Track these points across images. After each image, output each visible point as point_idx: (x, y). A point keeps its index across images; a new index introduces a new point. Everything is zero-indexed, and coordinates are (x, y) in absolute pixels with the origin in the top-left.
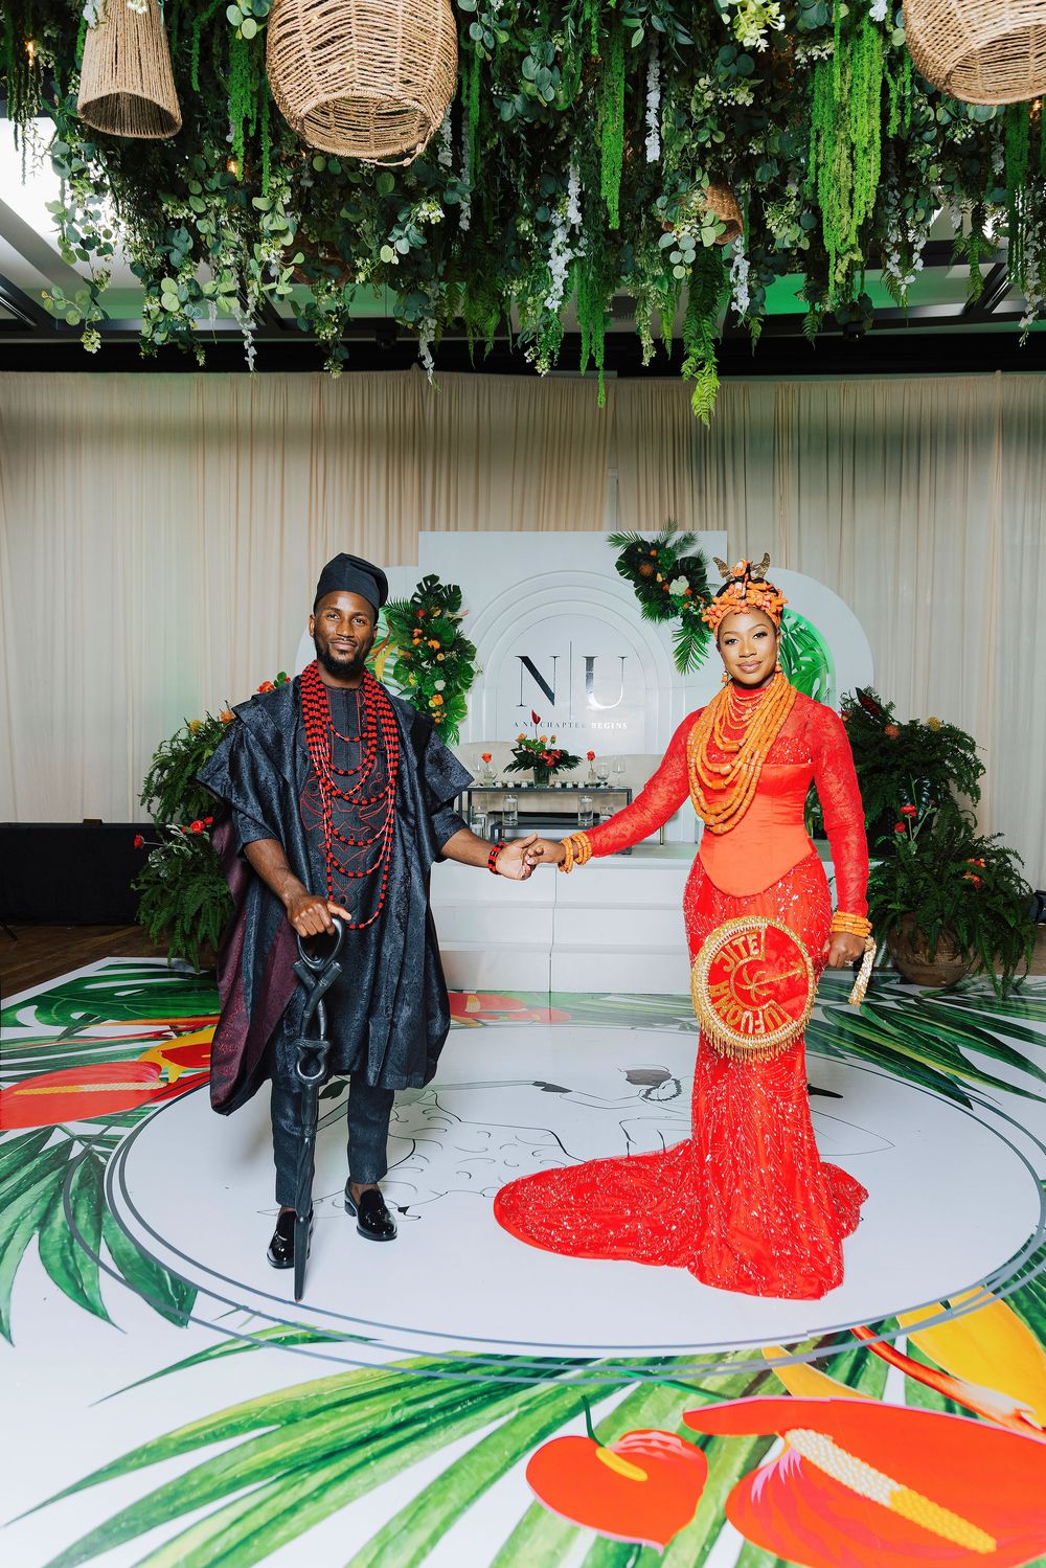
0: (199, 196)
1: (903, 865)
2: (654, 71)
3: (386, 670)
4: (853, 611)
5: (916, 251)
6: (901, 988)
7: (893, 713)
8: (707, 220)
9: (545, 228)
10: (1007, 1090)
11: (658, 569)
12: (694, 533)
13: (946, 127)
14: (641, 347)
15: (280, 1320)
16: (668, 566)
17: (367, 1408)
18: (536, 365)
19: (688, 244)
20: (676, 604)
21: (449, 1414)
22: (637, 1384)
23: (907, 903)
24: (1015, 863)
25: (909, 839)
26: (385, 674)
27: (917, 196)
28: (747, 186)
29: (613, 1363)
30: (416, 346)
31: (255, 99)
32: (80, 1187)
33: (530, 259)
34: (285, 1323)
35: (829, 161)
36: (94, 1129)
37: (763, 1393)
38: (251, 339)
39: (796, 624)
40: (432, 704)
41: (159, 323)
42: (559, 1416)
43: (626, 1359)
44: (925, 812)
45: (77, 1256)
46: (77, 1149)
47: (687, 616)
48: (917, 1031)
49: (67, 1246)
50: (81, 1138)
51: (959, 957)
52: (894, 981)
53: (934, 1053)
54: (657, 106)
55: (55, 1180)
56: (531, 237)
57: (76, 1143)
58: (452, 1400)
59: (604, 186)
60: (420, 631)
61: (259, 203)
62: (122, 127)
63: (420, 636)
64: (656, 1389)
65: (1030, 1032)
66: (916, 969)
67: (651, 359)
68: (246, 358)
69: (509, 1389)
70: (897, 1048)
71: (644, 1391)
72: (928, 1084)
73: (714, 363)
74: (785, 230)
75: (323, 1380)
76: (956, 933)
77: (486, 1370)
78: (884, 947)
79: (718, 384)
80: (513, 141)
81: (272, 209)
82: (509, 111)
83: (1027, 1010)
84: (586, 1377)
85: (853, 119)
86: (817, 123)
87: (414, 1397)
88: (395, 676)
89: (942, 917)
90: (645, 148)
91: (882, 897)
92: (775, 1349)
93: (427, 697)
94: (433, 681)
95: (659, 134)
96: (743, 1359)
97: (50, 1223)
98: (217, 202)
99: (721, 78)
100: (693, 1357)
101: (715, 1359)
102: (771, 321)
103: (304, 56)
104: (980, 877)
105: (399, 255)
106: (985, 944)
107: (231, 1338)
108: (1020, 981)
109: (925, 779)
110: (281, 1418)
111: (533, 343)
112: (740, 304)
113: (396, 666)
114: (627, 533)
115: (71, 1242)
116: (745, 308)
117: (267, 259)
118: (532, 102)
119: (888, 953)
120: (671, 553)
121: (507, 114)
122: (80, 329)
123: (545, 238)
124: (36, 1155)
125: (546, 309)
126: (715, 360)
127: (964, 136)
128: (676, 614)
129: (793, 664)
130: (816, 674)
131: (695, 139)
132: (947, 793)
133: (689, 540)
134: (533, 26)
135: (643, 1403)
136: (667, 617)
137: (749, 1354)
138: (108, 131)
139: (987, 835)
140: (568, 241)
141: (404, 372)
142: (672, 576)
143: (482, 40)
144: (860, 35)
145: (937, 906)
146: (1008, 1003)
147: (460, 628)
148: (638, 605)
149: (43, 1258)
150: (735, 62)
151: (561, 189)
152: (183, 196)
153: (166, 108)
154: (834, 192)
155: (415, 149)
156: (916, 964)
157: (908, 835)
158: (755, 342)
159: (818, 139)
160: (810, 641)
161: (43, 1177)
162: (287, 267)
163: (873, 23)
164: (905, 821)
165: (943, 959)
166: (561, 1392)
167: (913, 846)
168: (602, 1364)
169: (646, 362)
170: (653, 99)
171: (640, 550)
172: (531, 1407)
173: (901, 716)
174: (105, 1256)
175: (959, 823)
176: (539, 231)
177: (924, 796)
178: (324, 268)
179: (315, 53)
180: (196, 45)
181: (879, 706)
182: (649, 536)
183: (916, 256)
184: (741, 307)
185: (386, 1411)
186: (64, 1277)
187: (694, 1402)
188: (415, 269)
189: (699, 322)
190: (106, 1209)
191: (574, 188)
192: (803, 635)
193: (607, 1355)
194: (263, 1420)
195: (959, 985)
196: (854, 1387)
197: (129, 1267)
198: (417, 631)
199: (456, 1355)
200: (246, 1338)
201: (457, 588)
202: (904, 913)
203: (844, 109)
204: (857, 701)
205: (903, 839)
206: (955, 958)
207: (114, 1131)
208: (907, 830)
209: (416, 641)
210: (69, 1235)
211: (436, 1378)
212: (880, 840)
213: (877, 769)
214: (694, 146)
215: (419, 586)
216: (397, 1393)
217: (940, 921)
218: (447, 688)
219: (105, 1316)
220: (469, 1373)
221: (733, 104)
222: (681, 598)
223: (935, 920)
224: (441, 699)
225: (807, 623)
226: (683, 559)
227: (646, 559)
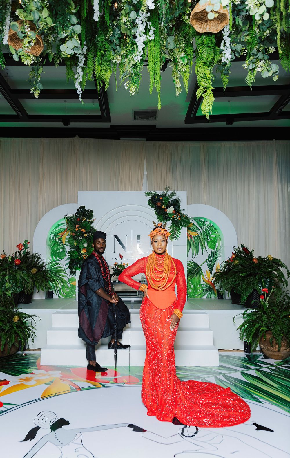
1: (264, 312)
3: (66, 240)
4: (229, 218)
7: (254, 254)
11: (164, 204)
12: (175, 191)
16: (166, 203)
20: (169, 216)
23: (268, 327)
26: (66, 241)
39: (209, 224)
40: (82, 252)
44: (271, 291)
47: (173, 220)
52: (261, 357)
60: (78, 226)
63: (78, 228)
73: (212, 90)
88: (69, 242)
89: (283, 333)
93: (80, 249)
94: (83, 244)
109: (267, 278)
111: (128, 79)
113: (70, 238)
114: (151, 192)
116: (229, 59)
120: (168, 198)
125: (134, 62)
126: (212, 88)
128: (170, 220)
129: (208, 237)
130: (216, 242)
133: (174, 194)
136: (167, 221)
141: (73, 138)
142: (168, 206)
145: (281, 329)
147: (93, 225)
148: (156, 216)
156: (271, 351)
157: (265, 300)
160: (214, 230)
164: (264, 294)
165: (282, 349)
167: (267, 304)
171: (156, 197)
177: (267, 284)
181: (249, 251)
182: (160, 193)
184: (227, 59)
192: (212, 228)
195: (288, 359)
198: (77, 226)
201: (91, 211)
202: (267, 331)
204: (241, 249)
206: (288, 349)
208: (264, 298)
209: (77, 229)
212: (252, 302)
213: (251, 275)
215: (78, 210)
217: (282, 335)
218: (88, 246)
222: (171, 214)
223: (280, 334)
224: (86, 250)
225: (214, 223)
226: (172, 200)
227: (158, 200)
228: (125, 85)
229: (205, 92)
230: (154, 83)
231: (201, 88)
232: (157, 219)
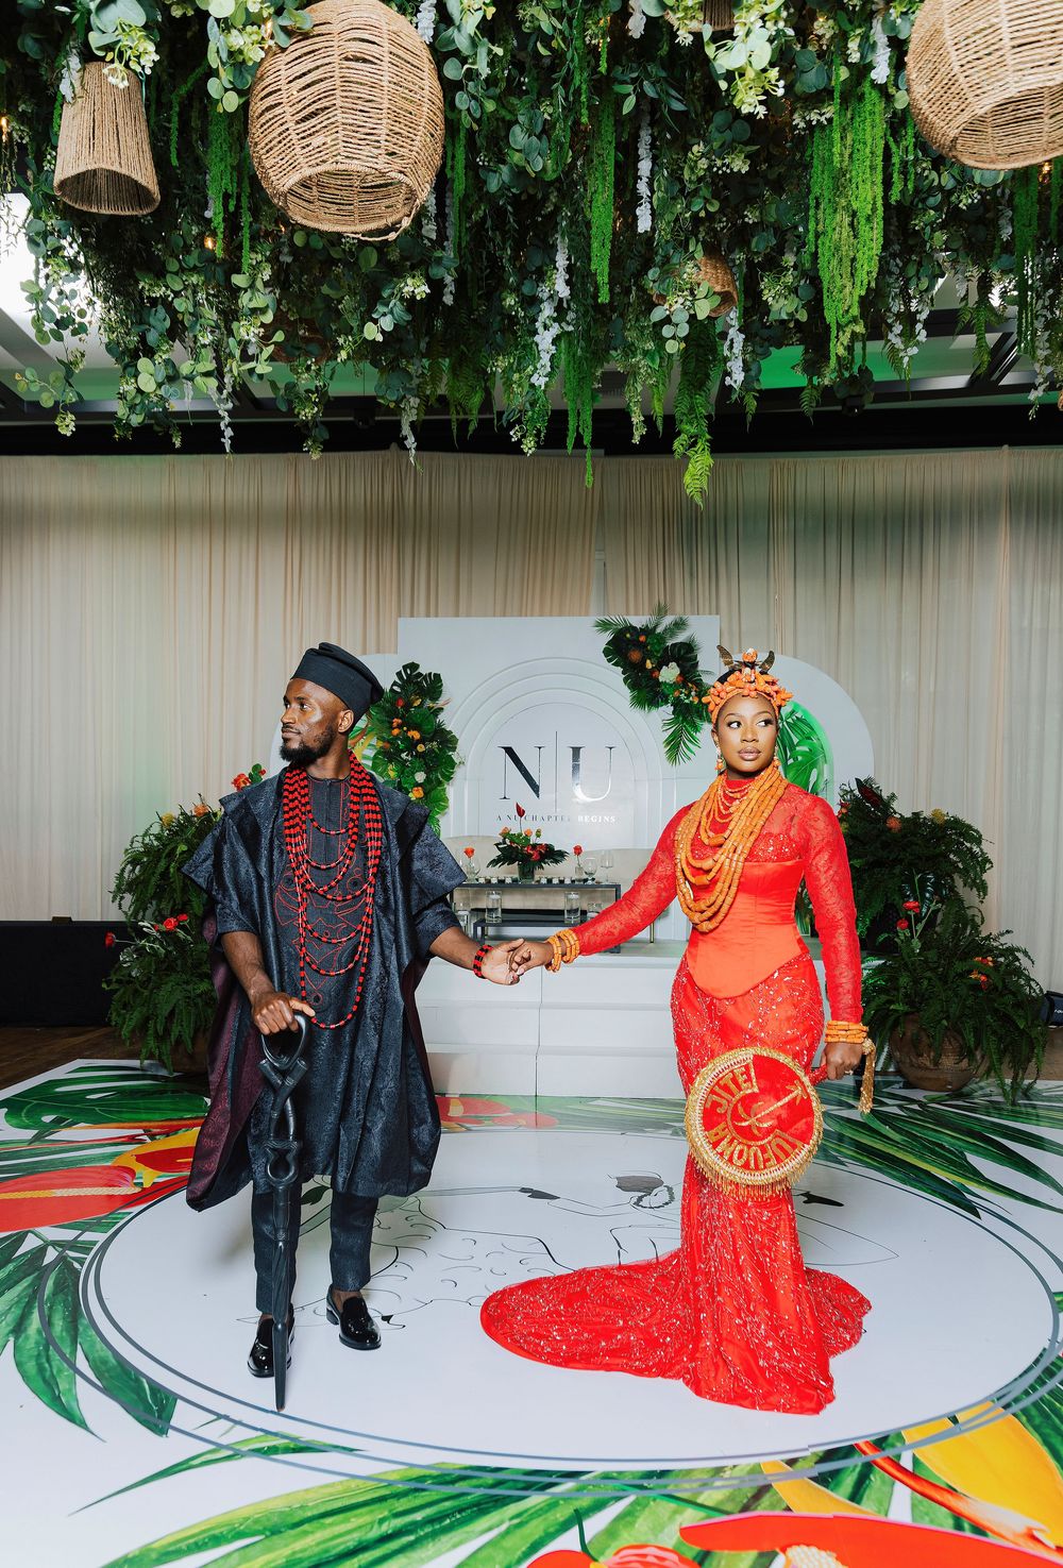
0: (176, 273)
1: (906, 964)
2: (645, 138)
4: (853, 699)
5: (919, 321)
6: (903, 1092)
7: (895, 805)
8: (701, 292)
9: (532, 302)
10: (1016, 1199)
11: (649, 655)
12: (684, 617)
13: (950, 193)
14: (631, 425)
15: (262, 1430)
16: (658, 652)
17: (353, 1520)
18: (522, 443)
19: (681, 317)
20: (666, 692)
21: (437, 1527)
22: (632, 1498)
23: (911, 1003)
24: (1024, 962)
25: (912, 937)
27: (920, 264)
28: (743, 256)
29: (607, 1477)
30: (398, 425)
31: (235, 174)
32: (54, 1294)
33: (516, 335)
34: (267, 1432)
35: (829, 229)
36: (68, 1235)
37: (763, 1509)
38: (227, 420)
39: (793, 712)
41: (136, 405)
42: (552, 1530)
43: (620, 1473)
44: (929, 908)
45: (53, 1363)
46: (51, 1255)
47: (676, 705)
48: (921, 1138)
49: (43, 1353)
50: (55, 1244)
51: (966, 1061)
52: (897, 1086)
53: (939, 1160)
54: (648, 174)
55: (29, 1286)
56: (517, 312)
57: (50, 1248)
58: (440, 1512)
59: (594, 259)
60: (400, 721)
61: (238, 280)
62: (99, 204)
63: (400, 726)
64: (652, 1503)
65: (1041, 1139)
66: (920, 1073)
67: (642, 436)
68: (223, 440)
69: (500, 1502)
70: (900, 1155)
71: (639, 1505)
72: (934, 1192)
73: (707, 441)
74: (782, 301)
75: (306, 1490)
76: (962, 1035)
77: (474, 1482)
78: (886, 1050)
79: (711, 461)
80: (499, 213)
81: (252, 286)
82: (496, 181)
83: (1038, 1116)
84: (579, 1490)
85: (854, 185)
86: (816, 191)
87: (400, 1509)
89: (948, 1018)
90: (636, 218)
91: (884, 998)
92: (774, 1463)
94: (413, 773)
95: (651, 203)
96: (742, 1474)
97: (26, 1329)
98: (194, 279)
99: (716, 145)
100: (689, 1472)
101: (712, 1473)
102: (767, 396)
103: (287, 129)
104: (987, 976)
105: (383, 332)
106: (993, 1047)
107: (212, 1447)
108: (1030, 1086)
109: (928, 874)
110: (265, 1529)
111: (519, 421)
112: (734, 378)
113: (375, 757)
114: (614, 618)
115: (47, 1349)
116: (739, 383)
117: (246, 338)
118: (520, 173)
119: (890, 1057)
120: (661, 638)
121: (493, 185)
122: (54, 411)
123: (531, 312)
124: (9, 1261)
125: (532, 386)
126: (708, 437)
127: (970, 201)
128: (667, 703)
129: (789, 754)
130: (814, 765)
131: (688, 207)
132: (952, 889)
133: (679, 625)
134: (520, 94)
135: (637, 1517)
136: (657, 705)
137: (748, 1468)
138: (85, 208)
139: (995, 933)
140: (555, 315)
141: (383, 452)
142: (662, 663)
143: (468, 110)
144: (861, 98)
145: (942, 1007)
146: (1018, 1108)
147: (441, 717)
148: (627, 692)
149: (19, 1365)
150: (730, 128)
151: (548, 262)
152: (160, 274)
153: (144, 183)
154: (835, 262)
155: (400, 222)
156: (919, 1067)
157: (911, 932)
158: (749, 418)
159: (817, 207)
160: (806, 730)
161: (17, 1283)
162: (268, 345)
163: (874, 85)
164: (908, 918)
165: (948, 1062)
166: (552, 1505)
167: (916, 944)
168: (595, 1477)
169: (636, 440)
170: (645, 167)
171: (628, 635)
172: (522, 1521)
173: (903, 808)
174: (82, 1363)
175: (965, 920)
176: (525, 305)
177: (928, 891)
178: (304, 346)
179: (298, 126)
180: (175, 119)
181: (881, 796)
182: (638, 621)
183: (919, 326)
184: (736, 381)
185: (372, 1523)
186: (40, 1384)
187: (691, 1517)
188: (397, 347)
189: (691, 398)
190: (82, 1315)
191: (561, 260)
192: (800, 724)
193: (600, 1468)
194: (247, 1531)
195: (966, 1089)
196: (858, 1503)
197: (106, 1374)
198: (397, 721)
199: (443, 1466)
200: (227, 1447)
201: (437, 676)
202: (907, 1014)
203: (844, 175)
204: (857, 792)
205: (906, 937)
206: (961, 1061)
207: (88, 1236)
208: (910, 927)
209: (396, 732)
210: (44, 1342)
211: (423, 1490)
212: (881, 938)
213: (878, 863)
214: (687, 215)
215: (399, 674)
216: (384, 1504)
217: (945, 1022)
218: (428, 780)
219: (83, 1424)
220: (457, 1485)
221: (728, 171)
222: (671, 685)
223: (939, 1022)
224: (421, 792)
225: (804, 711)
226: (674, 645)
227: (634, 645)
228: (511, 433)
229: (694, 445)
230: (578, 427)
231: (684, 437)
232: (629, 699)
